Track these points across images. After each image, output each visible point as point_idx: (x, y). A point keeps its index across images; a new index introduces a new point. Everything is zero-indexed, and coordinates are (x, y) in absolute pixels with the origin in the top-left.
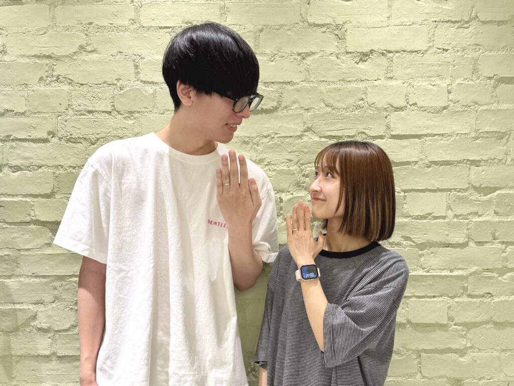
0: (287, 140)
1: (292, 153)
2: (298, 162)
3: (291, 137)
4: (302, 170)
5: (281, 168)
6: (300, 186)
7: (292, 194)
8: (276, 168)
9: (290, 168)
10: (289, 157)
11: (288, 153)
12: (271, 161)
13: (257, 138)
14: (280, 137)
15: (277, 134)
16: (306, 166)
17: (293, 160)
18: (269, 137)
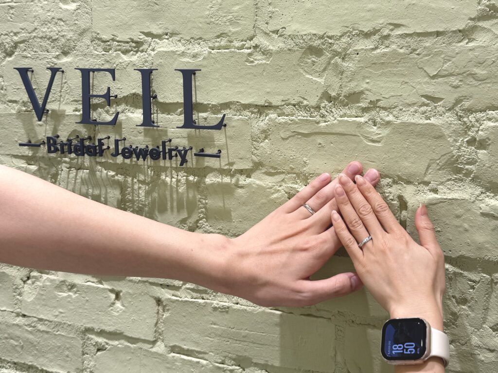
0: (428, 43)
1: (440, 79)
2: (455, 104)
3: (438, 34)
4: (469, 128)
5: (406, 118)
6: (458, 171)
7: (435, 191)
8: (391, 118)
9: (433, 121)
10: (430, 90)
11: (427, 79)
12: (378, 100)
13: (344, 40)
14: (407, 35)
15: (397, 26)
16: (479, 115)
17: (440, 99)
18: (377, 37)
